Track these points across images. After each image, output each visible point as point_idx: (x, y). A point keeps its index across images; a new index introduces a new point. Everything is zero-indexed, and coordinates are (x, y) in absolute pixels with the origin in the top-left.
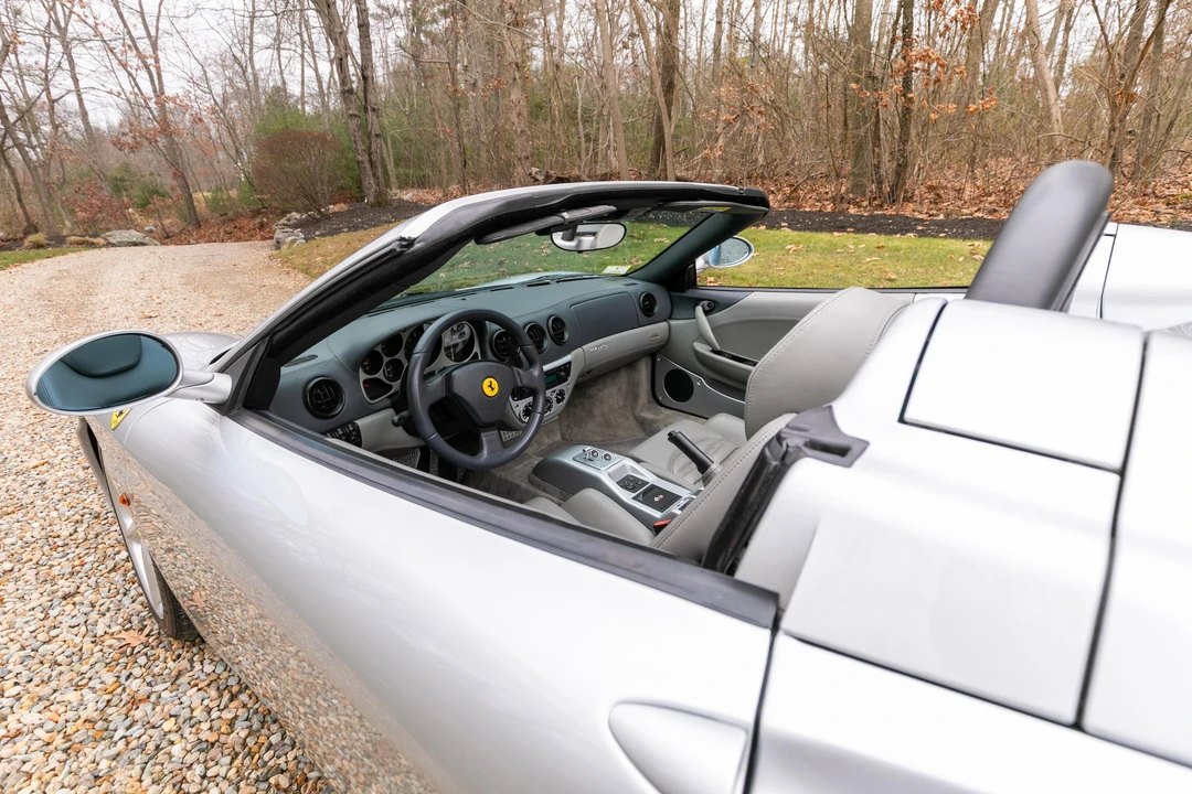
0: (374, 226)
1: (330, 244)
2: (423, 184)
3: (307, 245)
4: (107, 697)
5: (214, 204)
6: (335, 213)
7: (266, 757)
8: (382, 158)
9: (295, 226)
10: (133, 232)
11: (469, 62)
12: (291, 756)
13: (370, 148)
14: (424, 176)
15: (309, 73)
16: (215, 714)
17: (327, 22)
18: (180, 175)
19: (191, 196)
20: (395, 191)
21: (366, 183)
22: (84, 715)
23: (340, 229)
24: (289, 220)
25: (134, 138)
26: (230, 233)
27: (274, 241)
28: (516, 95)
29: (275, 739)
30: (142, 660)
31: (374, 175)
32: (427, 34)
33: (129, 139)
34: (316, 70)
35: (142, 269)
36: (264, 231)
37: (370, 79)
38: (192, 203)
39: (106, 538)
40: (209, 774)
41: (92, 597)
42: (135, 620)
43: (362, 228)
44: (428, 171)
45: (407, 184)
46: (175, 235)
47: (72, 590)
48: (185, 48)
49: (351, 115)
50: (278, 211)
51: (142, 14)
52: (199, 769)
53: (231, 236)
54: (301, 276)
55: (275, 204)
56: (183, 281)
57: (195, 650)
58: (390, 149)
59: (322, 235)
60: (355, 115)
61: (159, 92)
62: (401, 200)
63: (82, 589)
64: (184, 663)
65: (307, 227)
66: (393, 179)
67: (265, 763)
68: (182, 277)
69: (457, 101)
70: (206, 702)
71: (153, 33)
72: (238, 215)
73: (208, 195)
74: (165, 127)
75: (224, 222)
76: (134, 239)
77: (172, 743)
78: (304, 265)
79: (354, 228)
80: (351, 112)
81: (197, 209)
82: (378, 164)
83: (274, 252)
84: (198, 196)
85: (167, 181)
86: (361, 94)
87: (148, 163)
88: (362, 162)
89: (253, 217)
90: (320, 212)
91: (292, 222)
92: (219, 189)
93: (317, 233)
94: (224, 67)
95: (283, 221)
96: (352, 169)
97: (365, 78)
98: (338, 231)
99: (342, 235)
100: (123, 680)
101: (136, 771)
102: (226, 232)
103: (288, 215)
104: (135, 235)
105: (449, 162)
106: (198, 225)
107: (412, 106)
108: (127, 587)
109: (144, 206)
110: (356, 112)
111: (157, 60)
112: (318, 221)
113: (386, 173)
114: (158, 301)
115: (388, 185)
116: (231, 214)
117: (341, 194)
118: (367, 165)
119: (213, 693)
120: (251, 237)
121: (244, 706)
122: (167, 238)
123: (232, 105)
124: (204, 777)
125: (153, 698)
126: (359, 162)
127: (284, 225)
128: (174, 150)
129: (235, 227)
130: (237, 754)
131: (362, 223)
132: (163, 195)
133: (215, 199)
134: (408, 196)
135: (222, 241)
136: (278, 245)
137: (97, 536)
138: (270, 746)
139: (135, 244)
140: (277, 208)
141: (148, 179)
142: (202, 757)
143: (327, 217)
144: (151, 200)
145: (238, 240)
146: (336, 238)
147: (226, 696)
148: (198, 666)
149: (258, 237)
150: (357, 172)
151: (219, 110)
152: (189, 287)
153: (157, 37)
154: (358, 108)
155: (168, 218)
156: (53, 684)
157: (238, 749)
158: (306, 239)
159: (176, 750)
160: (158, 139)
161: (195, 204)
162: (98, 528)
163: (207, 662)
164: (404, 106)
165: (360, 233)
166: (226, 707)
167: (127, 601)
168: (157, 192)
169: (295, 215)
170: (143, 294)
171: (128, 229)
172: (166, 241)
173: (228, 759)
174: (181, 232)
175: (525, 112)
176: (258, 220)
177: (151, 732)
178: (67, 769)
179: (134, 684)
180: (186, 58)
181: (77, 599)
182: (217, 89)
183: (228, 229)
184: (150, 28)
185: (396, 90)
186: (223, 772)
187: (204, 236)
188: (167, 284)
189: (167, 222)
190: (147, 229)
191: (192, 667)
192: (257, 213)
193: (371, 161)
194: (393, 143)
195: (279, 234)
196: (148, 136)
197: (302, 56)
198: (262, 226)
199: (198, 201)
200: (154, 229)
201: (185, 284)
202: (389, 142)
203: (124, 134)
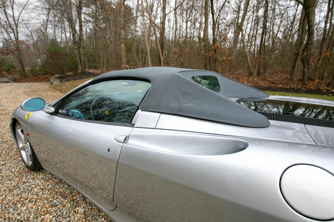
0: (81, 79)
1: (68, 84)
2: (95, 68)
3: (61, 84)
4: (17, 182)
5: (32, 71)
6: (69, 75)
7: (56, 190)
8: (84, 61)
9: (57, 78)
10: (6, 78)
11: (110, 36)
12: (62, 190)
13: (80, 58)
14: (96, 66)
15: (63, 36)
16: (44, 184)
17: (70, 24)
18: (21, 62)
19: (24, 69)
20: (87, 69)
21: (79, 67)
22: (12, 185)
23: (71, 80)
24: (55, 77)
25: (8, 51)
26: (36, 80)
27: (51, 82)
28: (123, 46)
29: (58, 187)
30: (25, 176)
31: (81, 65)
32: (99, 28)
33: (6, 51)
34: (65, 35)
35: (10, 89)
36: (47, 80)
37: (82, 40)
38: (24, 71)
39: (11, 153)
40: (44, 193)
41: (10, 165)
42: (22, 169)
43: (77, 79)
44: (97, 64)
45: (91, 68)
46: (18, 80)
47: (4, 163)
48: (26, 27)
49: (76, 49)
50: (51, 74)
51: (14, 17)
52: (41, 192)
53: (36, 81)
54: (59, 92)
55: (50, 72)
56: (23, 93)
57: (37, 173)
58: (86, 58)
59: (65, 81)
60: (77, 49)
61: (17, 39)
62: (89, 72)
63: (7, 163)
64: (35, 176)
65: (61, 78)
66: (87, 66)
67: (56, 191)
68: (23, 92)
69: (106, 46)
70: (41, 182)
71: (16, 22)
72: (38, 74)
73: (30, 68)
74: (18, 49)
75: (34, 76)
76: (6, 81)
77: (34, 189)
78: (60, 89)
79: (75, 79)
80: (76, 48)
81: (26, 73)
82: (83, 62)
83: (50, 86)
84: (26, 68)
85: (16, 64)
86: (79, 43)
87: (11, 59)
88: (78, 61)
89: (43, 75)
90: (65, 75)
91: (56, 77)
92: (33, 67)
93: (64, 80)
94: (37, 33)
95: (53, 77)
96: (75, 63)
97: (80, 39)
98: (70, 80)
99: (71, 81)
100: (21, 179)
101: (27, 193)
102: (34, 79)
103: (55, 75)
104: (6, 79)
105: (103, 62)
106: (26, 77)
107: (93, 46)
108: (19, 162)
109: (8, 71)
110: (77, 48)
111: (17, 30)
112: (64, 77)
113: (85, 64)
114: (16, 98)
115: (85, 68)
116: (36, 74)
117: (71, 70)
118: (79, 62)
119: (43, 180)
120: (42, 81)
121: (50, 182)
122: (15, 81)
123: (39, 43)
124: (43, 194)
125: (29, 182)
126: (77, 62)
127: (54, 78)
128: (20, 55)
129: (38, 78)
130: (50, 190)
131: (77, 78)
132: (15, 68)
133: (32, 70)
134: (91, 71)
135: (33, 82)
136: (52, 83)
137: (8, 153)
138: (57, 189)
139: (6, 82)
140: (51, 73)
141: (10, 63)
142: (42, 191)
143: (67, 76)
144: (11, 69)
145: (38, 82)
146: (69, 82)
147: (46, 181)
148: (38, 176)
149: (45, 81)
150: (76, 64)
151: (35, 44)
152: (25, 95)
153: (17, 24)
154: (78, 47)
155: (16, 75)
156: (4, 180)
157: (50, 189)
158: (60, 82)
159: (36, 190)
160: (15, 52)
161: (25, 71)
162: (8, 151)
163: (41, 175)
164: (91, 46)
165: (77, 81)
166: (46, 183)
167: (19, 165)
168: (13, 67)
169: (57, 75)
170: (11, 96)
171: (4, 78)
172: (15, 82)
173: (48, 191)
174: (20, 79)
175: (125, 51)
176: (45, 76)
177: (29, 187)
178: (10, 194)
179: (24, 180)
180: (26, 30)
181: (6, 165)
182: (35, 39)
183: (35, 79)
184: (16, 21)
185: (89, 42)
186: (47, 193)
187: (27, 80)
188: (18, 94)
189: (15, 76)
190: (9, 78)
191: (37, 177)
192: (44, 74)
193: (81, 61)
194: (88, 56)
195: (52, 80)
196: (12, 51)
197: (62, 31)
198: (46, 78)
199: (26, 70)
200: (11, 78)
201: (24, 94)
202: (86, 56)
203: (4, 50)
